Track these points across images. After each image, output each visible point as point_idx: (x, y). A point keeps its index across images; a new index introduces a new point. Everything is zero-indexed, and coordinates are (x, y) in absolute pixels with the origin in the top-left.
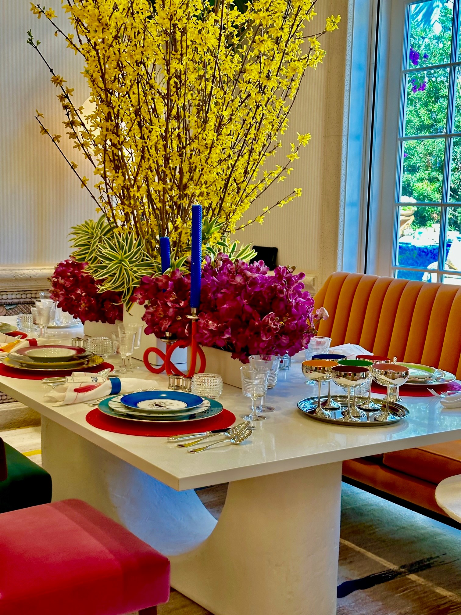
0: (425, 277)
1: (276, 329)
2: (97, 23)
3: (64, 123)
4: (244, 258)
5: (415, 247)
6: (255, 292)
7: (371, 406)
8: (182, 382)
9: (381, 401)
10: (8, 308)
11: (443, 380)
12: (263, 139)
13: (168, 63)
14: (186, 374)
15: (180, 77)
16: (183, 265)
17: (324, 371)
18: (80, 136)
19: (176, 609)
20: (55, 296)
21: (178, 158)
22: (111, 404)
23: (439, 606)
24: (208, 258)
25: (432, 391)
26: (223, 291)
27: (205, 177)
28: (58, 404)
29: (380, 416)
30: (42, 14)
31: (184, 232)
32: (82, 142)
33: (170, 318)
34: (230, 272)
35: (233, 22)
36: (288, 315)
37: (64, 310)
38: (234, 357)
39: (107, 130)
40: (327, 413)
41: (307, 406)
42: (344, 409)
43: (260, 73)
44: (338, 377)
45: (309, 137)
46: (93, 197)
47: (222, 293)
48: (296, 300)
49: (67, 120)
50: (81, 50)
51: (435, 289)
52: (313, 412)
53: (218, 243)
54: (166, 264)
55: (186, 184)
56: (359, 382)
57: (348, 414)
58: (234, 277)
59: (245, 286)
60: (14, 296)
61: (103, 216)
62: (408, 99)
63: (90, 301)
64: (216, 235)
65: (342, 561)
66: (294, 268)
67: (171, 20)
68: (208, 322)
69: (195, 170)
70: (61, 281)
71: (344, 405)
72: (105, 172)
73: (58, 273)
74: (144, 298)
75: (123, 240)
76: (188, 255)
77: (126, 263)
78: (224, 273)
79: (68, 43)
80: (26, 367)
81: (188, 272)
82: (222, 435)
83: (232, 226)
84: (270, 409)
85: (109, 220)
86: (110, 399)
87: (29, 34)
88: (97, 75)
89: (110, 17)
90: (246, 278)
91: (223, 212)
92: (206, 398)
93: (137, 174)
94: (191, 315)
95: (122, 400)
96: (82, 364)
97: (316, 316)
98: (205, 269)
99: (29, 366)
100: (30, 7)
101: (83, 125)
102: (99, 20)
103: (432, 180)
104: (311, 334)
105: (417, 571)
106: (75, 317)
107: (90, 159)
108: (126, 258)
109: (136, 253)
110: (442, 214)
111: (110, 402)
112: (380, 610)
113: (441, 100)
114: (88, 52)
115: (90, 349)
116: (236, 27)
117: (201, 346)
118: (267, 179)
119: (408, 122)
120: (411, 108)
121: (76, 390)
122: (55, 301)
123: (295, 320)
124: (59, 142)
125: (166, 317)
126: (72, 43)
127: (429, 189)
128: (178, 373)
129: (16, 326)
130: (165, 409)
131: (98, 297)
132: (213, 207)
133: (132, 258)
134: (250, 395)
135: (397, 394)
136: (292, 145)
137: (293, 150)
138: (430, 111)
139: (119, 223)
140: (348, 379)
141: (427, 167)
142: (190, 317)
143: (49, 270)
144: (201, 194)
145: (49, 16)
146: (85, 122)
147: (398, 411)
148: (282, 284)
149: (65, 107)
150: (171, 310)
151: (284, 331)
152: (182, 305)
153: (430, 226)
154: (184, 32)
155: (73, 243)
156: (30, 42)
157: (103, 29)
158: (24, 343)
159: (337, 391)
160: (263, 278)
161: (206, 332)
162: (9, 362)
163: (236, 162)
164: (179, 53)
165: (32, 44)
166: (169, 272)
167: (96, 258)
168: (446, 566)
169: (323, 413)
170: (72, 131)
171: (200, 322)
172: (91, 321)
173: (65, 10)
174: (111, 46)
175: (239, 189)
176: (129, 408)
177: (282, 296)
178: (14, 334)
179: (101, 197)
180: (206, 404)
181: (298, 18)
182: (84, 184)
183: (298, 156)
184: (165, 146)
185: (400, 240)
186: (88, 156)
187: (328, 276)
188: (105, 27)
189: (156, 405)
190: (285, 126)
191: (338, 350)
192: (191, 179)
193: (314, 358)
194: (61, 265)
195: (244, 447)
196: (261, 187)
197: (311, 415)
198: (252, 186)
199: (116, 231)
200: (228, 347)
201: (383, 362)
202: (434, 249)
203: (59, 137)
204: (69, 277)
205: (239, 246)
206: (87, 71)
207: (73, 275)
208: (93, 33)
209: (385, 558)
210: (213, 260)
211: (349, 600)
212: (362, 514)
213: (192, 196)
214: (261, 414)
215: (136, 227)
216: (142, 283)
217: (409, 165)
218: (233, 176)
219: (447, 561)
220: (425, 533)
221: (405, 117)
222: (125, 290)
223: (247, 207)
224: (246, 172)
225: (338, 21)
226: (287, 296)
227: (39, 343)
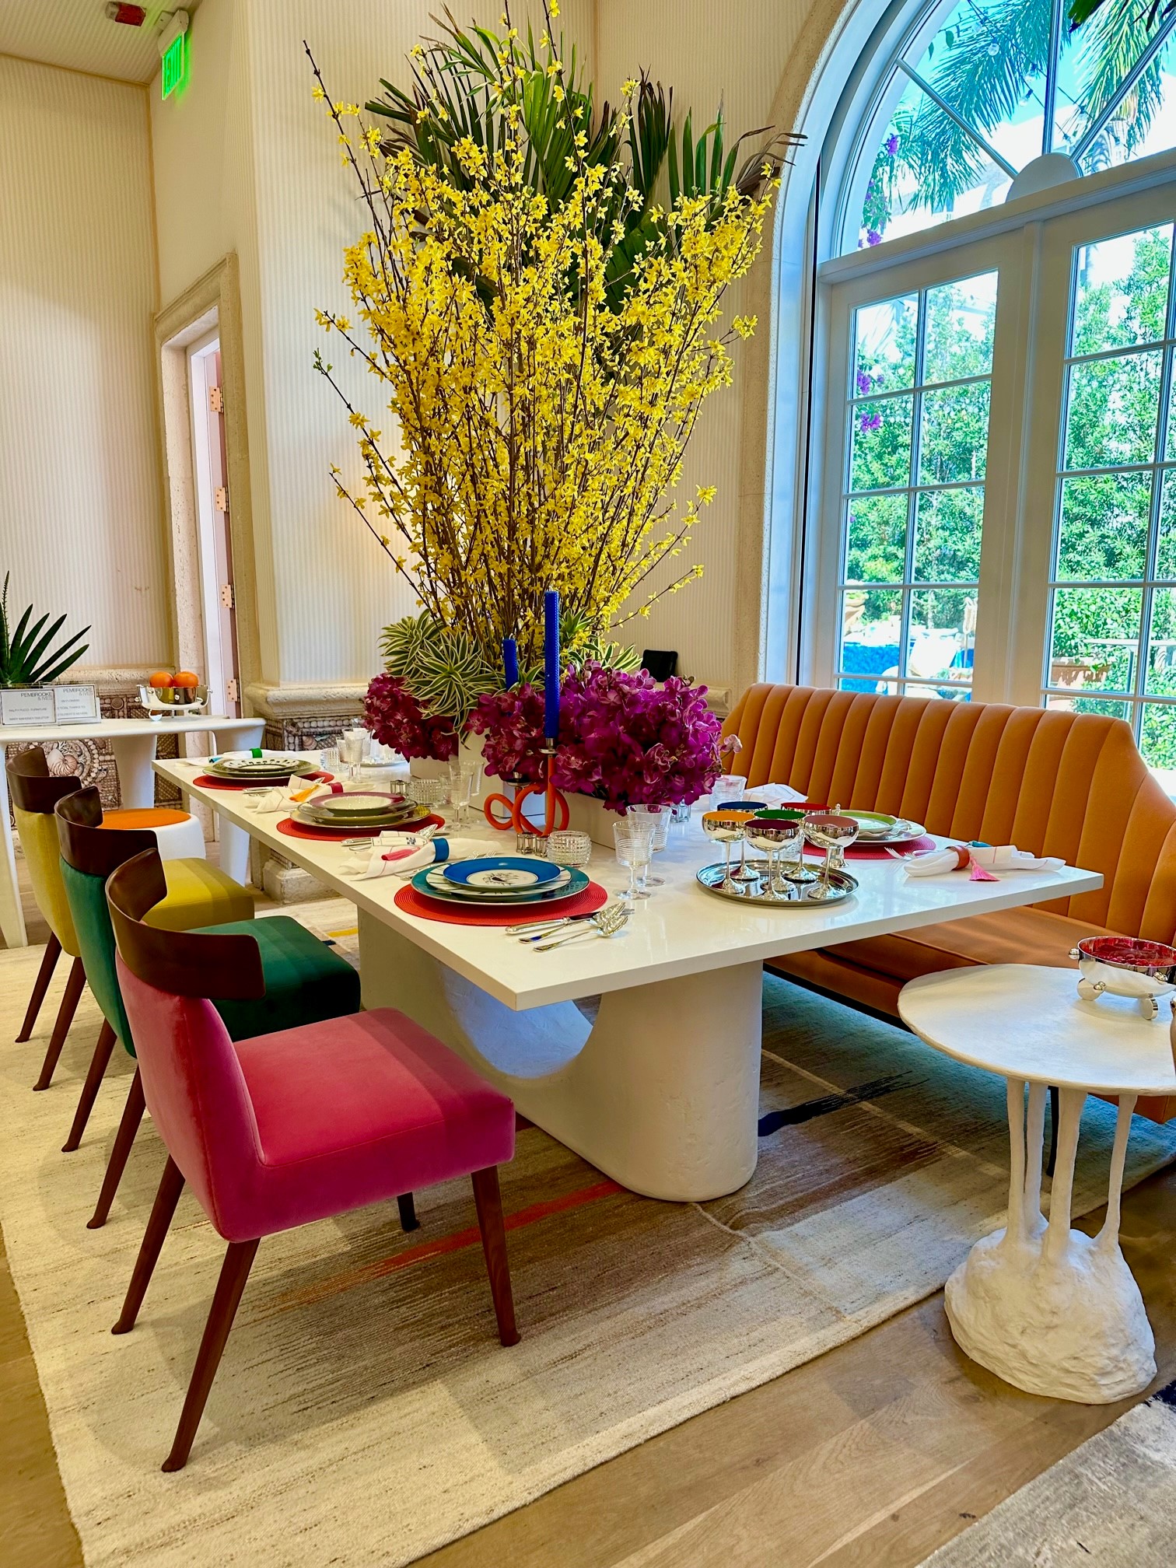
0: (880, 688)
1: (665, 767)
2: (404, 332)
3: (365, 478)
4: (623, 667)
5: (865, 647)
6: (636, 715)
7: (804, 875)
8: (535, 842)
9: (818, 867)
10: (318, 739)
11: (908, 835)
12: (647, 495)
13: (510, 387)
14: (543, 830)
15: (528, 409)
16: (537, 678)
17: (734, 827)
18: (388, 499)
19: (536, 1153)
20: (369, 723)
21: (527, 526)
22: (430, 879)
23: (902, 1149)
24: (572, 667)
25: (892, 852)
26: (590, 713)
27: (564, 552)
28: (360, 877)
29: (816, 891)
30: (332, 324)
31: (537, 631)
32: (391, 505)
33: (518, 753)
34: (600, 686)
35: (602, 329)
36: (682, 746)
37: (382, 743)
38: (607, 807)
39: (426, 488)
40: (741, 887)
41: (711, 877)
42: (765, 879)
43: (641, 399)
44: (754, 835)
45: (713, 491)
46: (413, 585)
47: (590, 716)
48: (694, 725)
49: (368, 474)
50: (388, 374)
51: (896, 702)
52: (719, 886)
53: (585, 646)
54: (512, 676)
55: (540, 563)
56: (785, 842)
57: (770, 889)
58: (605, 694)
59: (620, 707)
60: (326, 724)
61: (427, 611)
62: (856, 441)
63: (412, 730)
64: (582, 634)
65: (766, 1084)
66: (692, 679)
67: (512, 325)
68: (569, 758)
69: (552, 543)
70: (377, 703)
71: (763, 874)
72: (425, 549)
73: (372, 692)
74: (484, 725)
75: (453, 645)
76: (542, 664)
77: (457, 678)
78: (592, 688)
79: (369, 365)
80: (323, 823)
81: (544, 688)
82: (585, 924)
83: (606, 622)
84: (658, 881)
85: (434, 615)
86: (428, 871)
87: (317, 355)
88: (408, 408)
89: (423, 321)
90: (623, 695)
91: (592, 602)
92: (566, 867)
93: (471, 550)
94: (546, 748)
95: (445, 871)
96: (401, 817)
97: (724, 747)
98: (567, 684)
99: (326, 822)
100: (315, 315)
101: (395, 482)
102: (408, 327)
103: (888, 558)
104: (716, 774)
105: (871, 1098)
106: (397, 752)
107: (403, 530)
108: (457, 669)
109: (472, 661)
110: (904, 601)
111: (429, 875)
112: (819, 1154)
113: (901, 450)
114: (397, 377)
115: (413, 796)
116: (607, 335)
117: (561, 791)
118: (653, 553)
119: (856, 481)
120: (860, 461)
121: (384, 858)
122: (370, 730)
123: (692, 753)
124: (363, 507)
125: (511, 752)
126: (375, 365)
127: (884, 569)
128: (532, 830)
129: (320, 764)
130: (506, 885)
131: (424, 724)
132: (579, 595)
133: (465, 669)
134: (627, 863)
135: (841, 856)
136: (690, 503)
137: (691, 510)
138: (886, 465)
139: (449, 621)
140: (768, 838)
141: (882, 540)
142: (544, 751)
143: (362, 689)
144: (561, 577)
145: (342, 327)
146: (397, 478)
147: (842, 882)
148: (675, 703)
149: (367, 457)
150: (519, 742)
151: (677, 769)
152: (533, 734)
153: (886, 619)
154: (532, 344)
155: (384, 650)
156: (318, 366)
157: (414, 340)
158: (326, 789)
159: (752, 854)
160: (646, 695)
161: (567, 773)
162: (300, 816)
163: (609, 528)
164: (525, 374)
165: (321, 369)
166: (516, 688)
167: (417, 671)
168: (910, 1089)
169: (734, 887)
170: (377, 490)
171: (559, 759)
172: (416, 757)
173: (362, 316)
174: (426, 364)
175: (615, 568)
176: (453, 884)
177: (673, 719)
178: (312, 777)
179: (422, 584)
180: (565, 876)
181: (695, 320)
182: (399, 567)
183: (698, 519)
184: (510, 509)
185: (844, 639)
186: (402, 527)
187: (746, 688)
188: (416, 337)
189: (495, 879)
190: (677, 475)
191: (758, 794)
192: (547, 556)
193: (720, 807)
194: (376, 680)
195: (617, 941)
196: (646, 564)
197: (716, 890)
198: (632, 564)
199: (443, 632)
200: (598, 792)
201: (820, 813)
202: (892, 650)
203: (364, 501)
204: (386, 697)
205: (618, 649)
206: (394, 403)
207: (392, 694)
208: (400, 348)
209: (825, 1078)
210: (579, 669)
211: (774, 1139)
212: (794, 1015)
213: (547, 579)
214: (646, 890)
215: (472, 627)
216: (479, 704)
217: (857, 539)
218: (605, 551)
219: (912, 1082)
220: (881, 1042)
221: (851, 474)
222: (458, 714)
223: (627, 594)
224: (624, 545)
225: (754, 324)
226: (681, 719)
227: (345, 790)
